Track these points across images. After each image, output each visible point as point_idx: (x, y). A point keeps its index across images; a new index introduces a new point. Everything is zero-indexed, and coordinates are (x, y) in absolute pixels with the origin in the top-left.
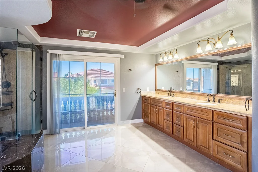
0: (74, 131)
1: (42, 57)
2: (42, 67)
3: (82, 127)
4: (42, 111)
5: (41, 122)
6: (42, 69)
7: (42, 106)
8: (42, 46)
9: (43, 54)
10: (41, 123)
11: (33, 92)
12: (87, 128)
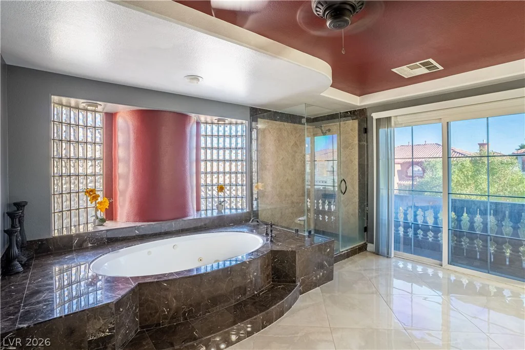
0: (422, 263)
1: (367, 126)
2: (367, 142)
3: (438, 262)
4: (367, 213)
5: (366, 229)
6: (367, 145)
7: (367, 204)
8: (366, 109)
9: (368, 122)
10: (365, 232)
11: (343, 181)
12: (446, 267)
